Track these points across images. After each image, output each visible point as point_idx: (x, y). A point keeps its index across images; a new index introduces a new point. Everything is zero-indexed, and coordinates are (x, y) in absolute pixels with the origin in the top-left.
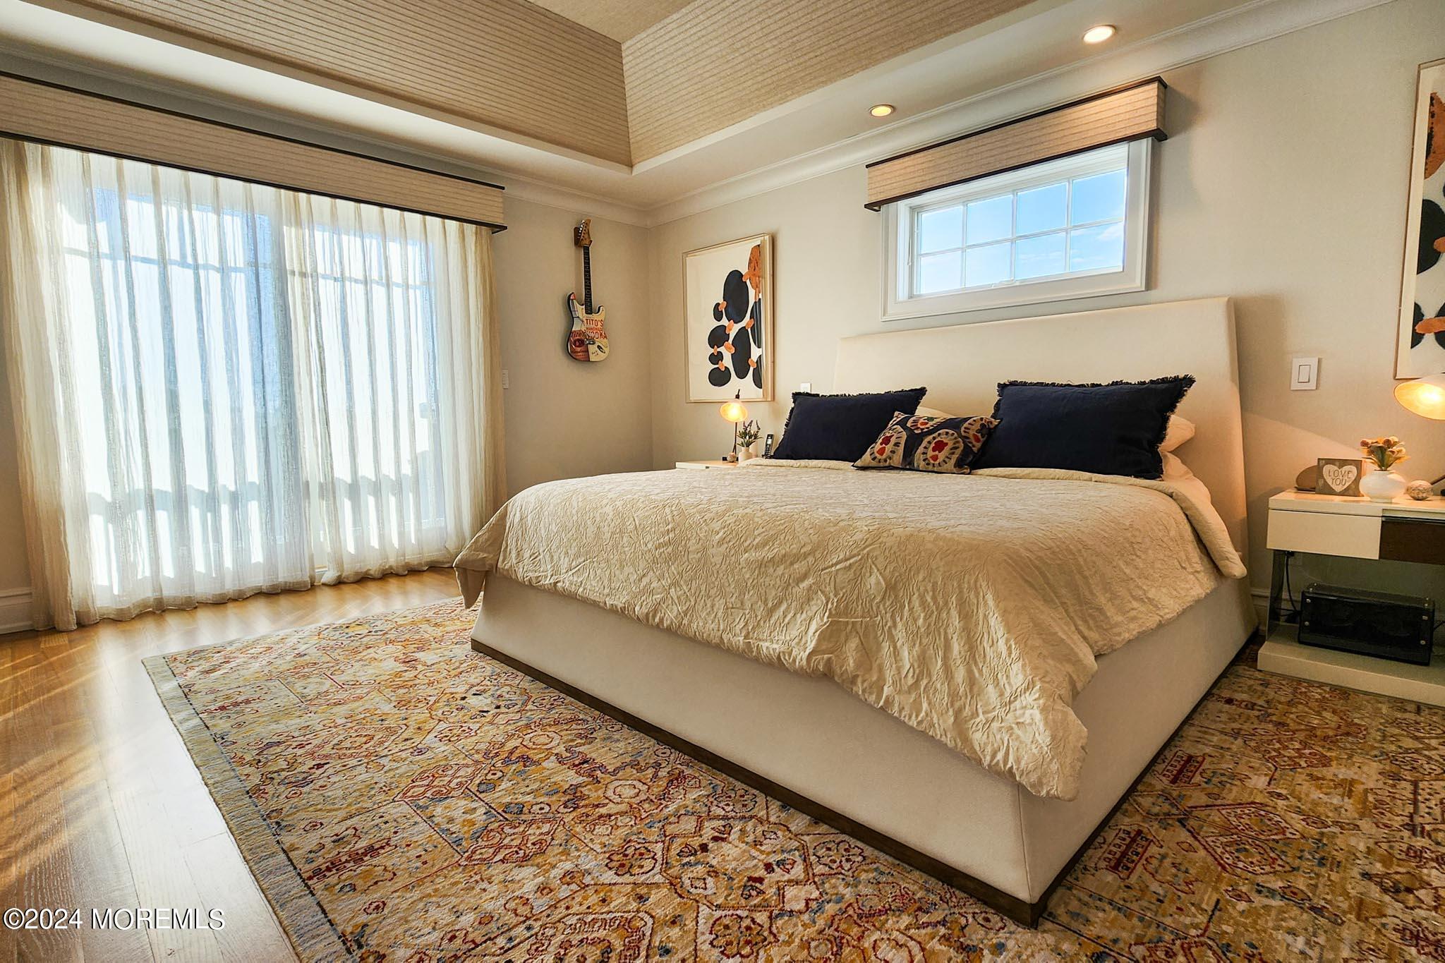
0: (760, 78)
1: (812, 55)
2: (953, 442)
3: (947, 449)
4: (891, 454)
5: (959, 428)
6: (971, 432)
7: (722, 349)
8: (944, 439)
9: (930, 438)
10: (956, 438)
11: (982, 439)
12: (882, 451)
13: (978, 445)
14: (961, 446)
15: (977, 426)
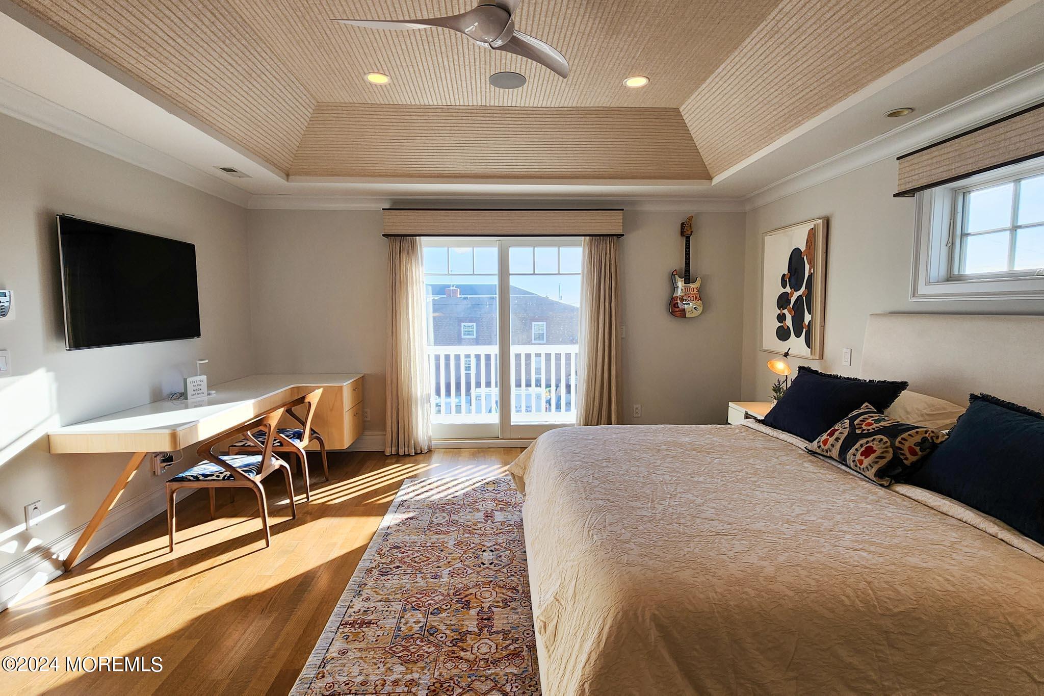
0: (775, 113)
1: (807, 90)
2: (881, 451)
3: (873, 456)
4: (831, 447)
5: (896, 437)
6: (907, 444)
7: (785, 311)
8: (875, 445)
9: (865, 440)
10: (887, 447)
11: (920, 453)
12: (825, 442)
13: (912, 459)
14: (890, 456)
15: (918, 439)
